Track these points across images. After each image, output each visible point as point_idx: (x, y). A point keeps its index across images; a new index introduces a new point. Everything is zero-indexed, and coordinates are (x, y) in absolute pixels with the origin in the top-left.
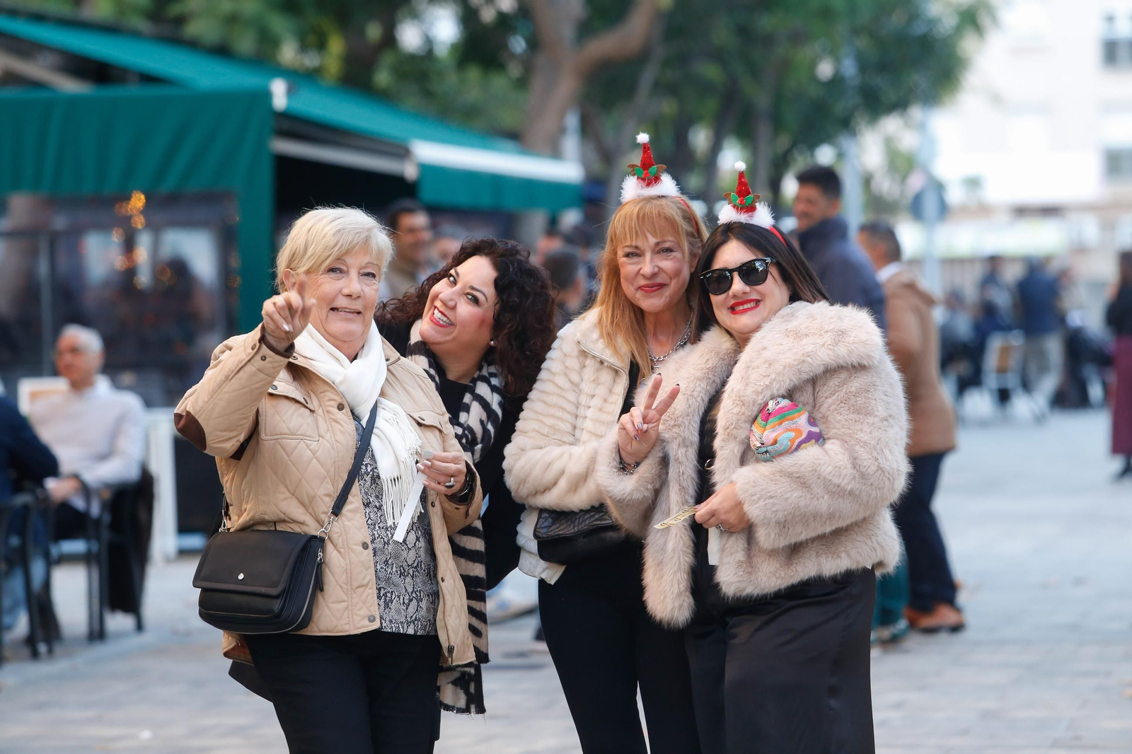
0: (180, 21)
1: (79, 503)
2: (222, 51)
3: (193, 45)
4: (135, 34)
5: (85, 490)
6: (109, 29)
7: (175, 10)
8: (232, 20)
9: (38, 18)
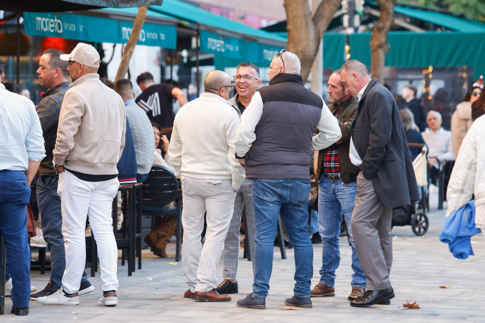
0: (447, 6)
1: (437, 166)
2: (462, 17)
3: (451, 14)
4: (433, 11)
5: (438, 161)
6: (424, 9)
7: (445, 3)
8: (466, 6)
9: (403, 6)
